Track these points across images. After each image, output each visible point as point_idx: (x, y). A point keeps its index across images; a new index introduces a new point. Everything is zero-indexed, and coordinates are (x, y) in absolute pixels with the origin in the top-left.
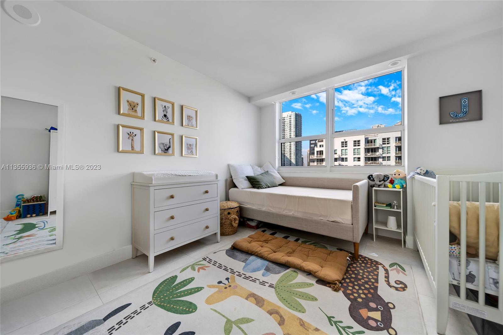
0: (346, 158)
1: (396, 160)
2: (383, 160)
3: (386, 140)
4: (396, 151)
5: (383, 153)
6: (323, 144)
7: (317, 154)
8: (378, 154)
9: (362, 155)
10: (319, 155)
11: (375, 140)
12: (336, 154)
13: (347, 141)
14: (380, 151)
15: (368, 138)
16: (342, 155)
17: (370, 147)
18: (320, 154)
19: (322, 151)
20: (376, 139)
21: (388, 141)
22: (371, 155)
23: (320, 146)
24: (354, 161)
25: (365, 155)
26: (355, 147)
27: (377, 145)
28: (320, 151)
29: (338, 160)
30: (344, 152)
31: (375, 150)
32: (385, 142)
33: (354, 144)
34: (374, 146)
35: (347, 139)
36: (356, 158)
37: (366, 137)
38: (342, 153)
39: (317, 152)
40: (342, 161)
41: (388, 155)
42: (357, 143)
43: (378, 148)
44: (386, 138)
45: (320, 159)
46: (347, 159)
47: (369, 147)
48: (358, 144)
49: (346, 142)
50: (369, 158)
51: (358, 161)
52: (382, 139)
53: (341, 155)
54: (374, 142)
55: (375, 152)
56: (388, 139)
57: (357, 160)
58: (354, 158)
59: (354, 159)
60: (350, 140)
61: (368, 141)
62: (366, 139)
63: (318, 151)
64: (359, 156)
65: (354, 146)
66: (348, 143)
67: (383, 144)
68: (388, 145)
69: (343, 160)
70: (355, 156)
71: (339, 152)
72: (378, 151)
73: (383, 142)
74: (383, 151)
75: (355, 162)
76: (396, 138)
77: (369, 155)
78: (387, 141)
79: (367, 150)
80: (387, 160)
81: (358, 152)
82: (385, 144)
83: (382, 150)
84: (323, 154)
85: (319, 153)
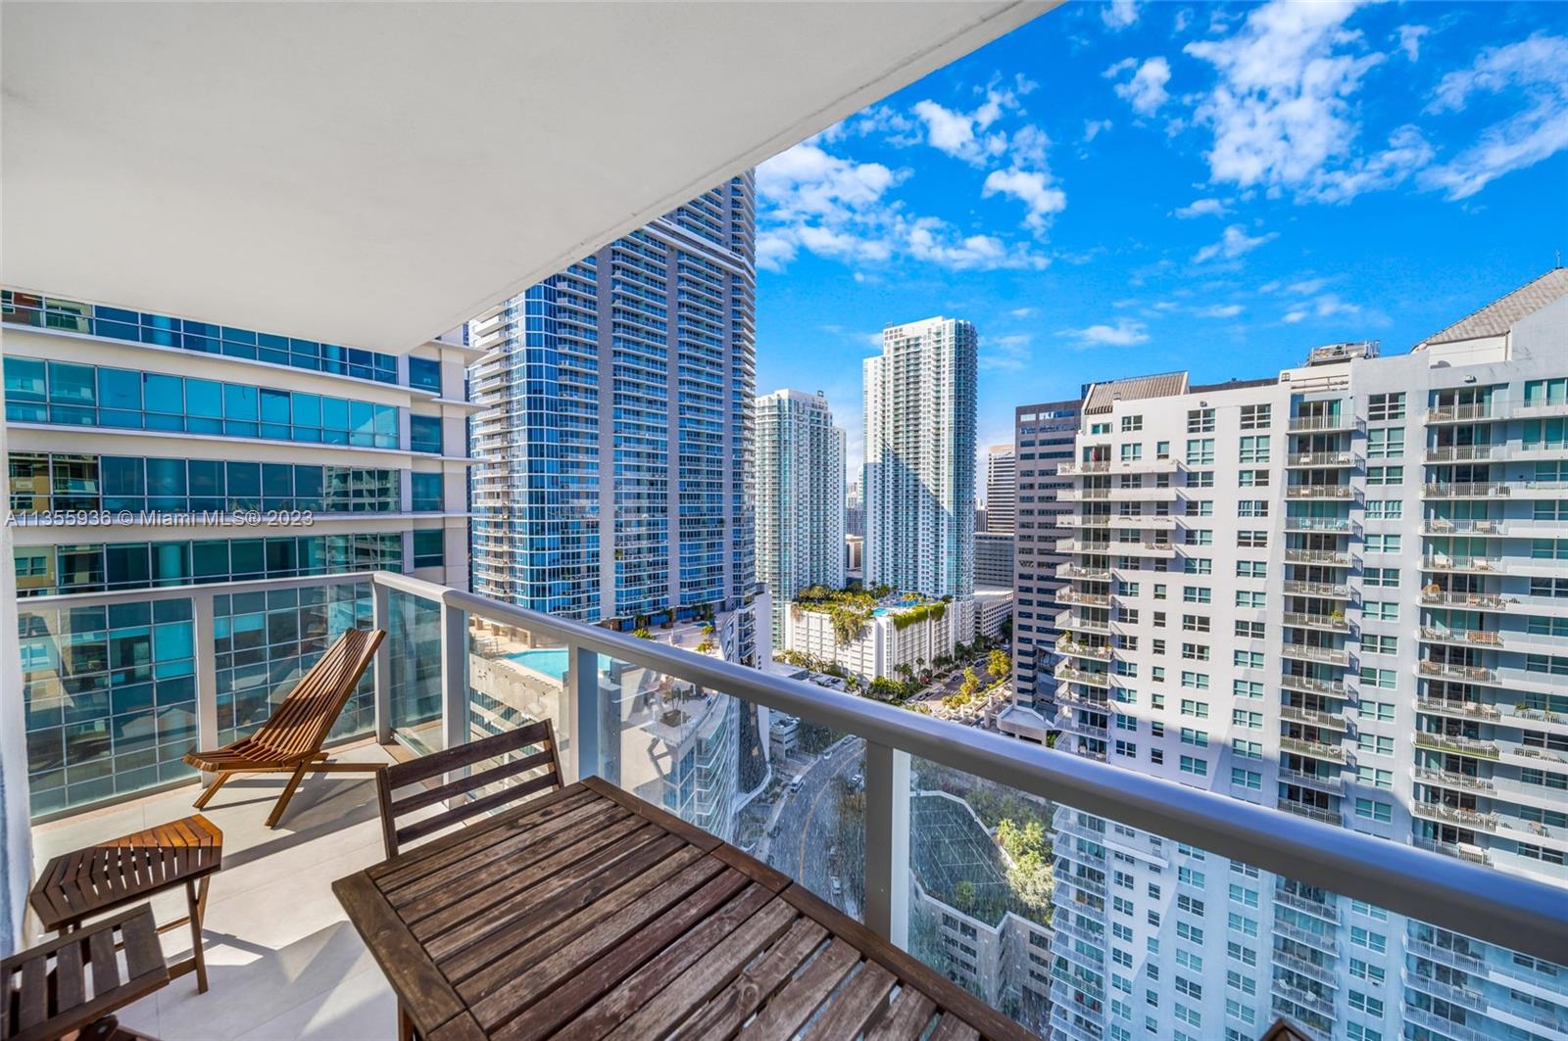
0: (1208, 475)
1: (1428, 480)
2: (1368, 482)
3: (1387, 404)
4: (1430, 444)
5: (1369, 455)
6: (1105, 421)
7: (1086, 459)
8: (1343, 458)
9: (1278, 462)
10: (1092, 464)
11: (1332, 403)
12: (1166, 456)
13: (1214, 410)
14: (1359, 446)
15: (1302, 396)
16: (1189, 462)
17: (1311, 430)
18: (1098, 458)
19: (1108, 448)
20: (1337, 401)
21: (1396, 407)
22: (1315, 461)
23: (1095, 429)
24: (1241, 484)
25: (1290, 462)
26: (1248, 432)
27: (1345, 421)
28: (1098, 449)
29: (1170, 482)
30: (1201, 451)
31: (1329, 443)
32: (1383, 408)
33: (1243, 419)
34: (1330, 424)
35: (1212, 399)
36: (1251, 472)
37: (1294, 391)
38: (1189, 455)
39: (1087, 450)
40: (1189, 485)
41: (1394, 461)
42: (1255, 416)
43: (1349, 436)
44: (1384, 395)
45: (1098, 478)
46: (1211, 478)
47: (1304, 431)
48: (1259, 418)
49: (1207, 413)
50: (1305, 473)
51: (1257, 484)
52: (1367, 398)
53: (1185, 463)
54: (1331, 412)
55: (1330, 449)
56: (1394, 397)
57: (1254, 480)
58: (1241, 473)
59: (1241, 477)
60: (1227, 405)
61: (1302, 408)
62: (1294, 397)
63: (1091, 448)
64: (1262, 466)
65: (1244, 427)
66: (1217, 416)
67: (1372, 418)
68: (1394, 423)
69: (1191, 480)
70: (1247, 466)
71: (1177, 452)
72: (1348, 449)
73: (1371, 409)
74: (1369, 447)
75: (1245, 487)
76: (1432, 393)
77: (1306, 461)
78: (1391, 408)
79: (1299, 444)
80: (1388, 481)
81: (1258, 452)
82: (1382, 417)
83: (1365, 441)
84: (1108, 459)
85: (1092, 455)
